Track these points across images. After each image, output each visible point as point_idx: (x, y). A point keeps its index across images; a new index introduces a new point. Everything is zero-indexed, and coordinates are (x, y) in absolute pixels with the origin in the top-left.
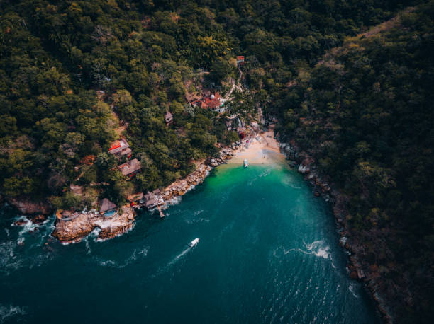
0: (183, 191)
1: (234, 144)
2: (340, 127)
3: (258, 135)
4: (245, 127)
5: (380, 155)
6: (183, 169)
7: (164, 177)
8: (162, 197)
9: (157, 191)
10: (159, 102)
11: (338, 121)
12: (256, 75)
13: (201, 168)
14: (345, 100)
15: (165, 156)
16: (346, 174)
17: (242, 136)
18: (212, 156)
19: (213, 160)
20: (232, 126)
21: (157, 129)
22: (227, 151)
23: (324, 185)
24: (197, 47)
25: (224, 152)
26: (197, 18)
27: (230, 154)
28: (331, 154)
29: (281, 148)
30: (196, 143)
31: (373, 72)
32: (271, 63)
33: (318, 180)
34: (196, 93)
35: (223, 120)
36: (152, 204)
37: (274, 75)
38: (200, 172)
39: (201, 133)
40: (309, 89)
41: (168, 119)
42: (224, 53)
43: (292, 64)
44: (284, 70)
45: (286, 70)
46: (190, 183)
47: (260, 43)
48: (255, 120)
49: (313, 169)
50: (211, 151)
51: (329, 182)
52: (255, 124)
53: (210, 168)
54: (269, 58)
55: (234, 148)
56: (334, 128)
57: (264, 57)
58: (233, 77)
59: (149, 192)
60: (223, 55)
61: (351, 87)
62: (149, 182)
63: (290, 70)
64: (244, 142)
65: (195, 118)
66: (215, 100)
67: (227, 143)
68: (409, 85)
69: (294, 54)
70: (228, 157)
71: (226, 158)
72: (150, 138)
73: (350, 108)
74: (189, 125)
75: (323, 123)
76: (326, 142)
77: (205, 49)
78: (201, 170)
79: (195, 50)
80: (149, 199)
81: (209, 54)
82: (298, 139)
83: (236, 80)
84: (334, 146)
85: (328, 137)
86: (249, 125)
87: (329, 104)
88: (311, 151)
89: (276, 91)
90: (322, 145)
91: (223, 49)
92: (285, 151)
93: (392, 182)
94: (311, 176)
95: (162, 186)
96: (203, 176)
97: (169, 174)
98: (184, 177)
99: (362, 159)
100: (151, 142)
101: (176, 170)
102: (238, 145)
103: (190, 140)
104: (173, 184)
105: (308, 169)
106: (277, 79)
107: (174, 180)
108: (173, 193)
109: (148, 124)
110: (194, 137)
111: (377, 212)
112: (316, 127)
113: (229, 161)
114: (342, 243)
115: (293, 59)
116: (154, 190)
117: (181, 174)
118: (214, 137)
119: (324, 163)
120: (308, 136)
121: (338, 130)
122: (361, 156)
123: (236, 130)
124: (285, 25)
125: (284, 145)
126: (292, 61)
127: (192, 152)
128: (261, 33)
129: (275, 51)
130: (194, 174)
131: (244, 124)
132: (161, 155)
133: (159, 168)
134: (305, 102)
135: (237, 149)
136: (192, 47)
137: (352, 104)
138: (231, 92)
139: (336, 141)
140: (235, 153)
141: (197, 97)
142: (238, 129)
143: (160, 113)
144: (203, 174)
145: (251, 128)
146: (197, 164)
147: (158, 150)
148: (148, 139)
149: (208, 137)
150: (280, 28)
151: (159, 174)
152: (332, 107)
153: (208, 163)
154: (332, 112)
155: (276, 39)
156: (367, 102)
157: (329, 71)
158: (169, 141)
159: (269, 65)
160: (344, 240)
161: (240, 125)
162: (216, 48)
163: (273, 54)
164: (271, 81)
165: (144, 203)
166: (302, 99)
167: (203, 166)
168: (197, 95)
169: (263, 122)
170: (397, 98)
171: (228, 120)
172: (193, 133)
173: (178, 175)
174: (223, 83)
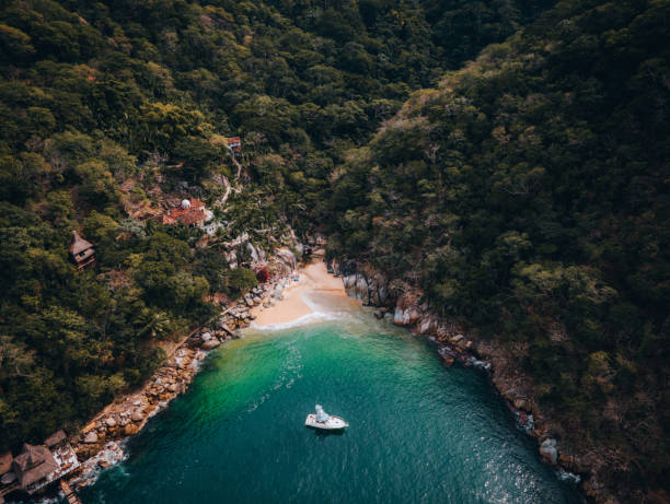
0: (136, 422)
1: (248, 295)
2: (456, 218)
3: (295, 273)
4: (267, 258)
5: (554, 249)
6: (132, 365)
7: (78, 395)
8: (73, 452)
9: (59, 436)
10: (51, 216)
11: (449, 206)
12: (270, 166)
13: (181, 358)
14: (449, 170)
15: (72, 335)
16: (499, 303)
17: (263, 277)
18: (202, 325)
19: (207, 336)
20: (239, 260)
21: (48, 277)
22: (236, 310)
23: (456, 338)
24: (140, 122)
25: (229, 314)
26: (136, 76)
27: (244, 315)
28: (454, 270)
29: (347, 287)
30: (158, 295)
31: (482, 116)
32: (291, 147)
33: (441, 331)
34: (149, 202)
35: (217, 247)
36: (44, 479)
37: (301, 167)
38: (178, 368)
39: (168, 272)
40: (376, 169)
41: (81, 253)
42: (199, 128)
43: (328, 147)
44: (318, 157)
45: (322, 156)
46: (155, 398)
47: (265, 115)
48: (283, 245)
49: (423, 312)
50: (197, 314)
51: (466, 330)
52: (284, 251)
53: (202, 354)
54: (286, 138)
55: (250, 302)
56: (445, 221)
57: (277, 138)
58: (223, 174)
59: (28, 446)
60: (197, 133)
61: (452, 147)
62: (25, 415)
63: (328, 155)
64: (269, 288)
65: (148, 243)
66: (192, 210)
67: (234, 294)
68: (558, 118)
69: (328, 132)
70: (239, 322)
71: (238, 327)
72: (28, 299)
73: (463, 181)
74: (136, 258)
75: (421, 217)
76: (438, 250)
77: (159, 124)
78: (180, 361)
79: (138, 126)
80: (31, 466)
81: (168, 132)
82: (379, 259)
83: (230, 180)
84: (455, 254)
85: (438, 241)
86: (273, 254)
87: (421, 182)
88: (413, 275)
89: (310, 191)
90: (431, 257)
91: (196, 123)
92: (357, 291)
93: (607, 289)
94: (425, 326)
95: (72, 419)
96: (186, 375)
97: (93, 384)
98: (135, 385)
99: (522, 262)
100: (30, 310)
101: (112, 369)
102: (258, 295)
103: (139, 291)
104: (107, 410)
105: (414, 314)
106: (309, 171)
107: (107, 398)
108: (109, 433)
109: (21, 263)
110: (150, 282)
111: (605, 360)
112: (409, 228)
113: (243, 332)
114: (548, 457)
115: (328, 139)
116: (50, 435)
117: (128, 377)
118: (202, 281)
119: (447, 290)
120: (397, 249)
121: (453, 222)
122: (517, 259)
123: (248, 266)
124: (303, 90)
125: (352, 279)
126: (327, 143)
127: (149, 318)
128: (264, 99)
129: (294, 126)
130: (164, 375)
131: (263, 254)
132: (63, 336)
133: (59, 372)
134: (374, 191)
135: (256, 304)
136: (131, 124)
137: (464, 172)
138: (225, 198)
139: (456, 245)
140: (254, 312)
141: (151, 211)
142: (253, 265)
143: (55, 239)
144: (185, 369)
145: (277, 261)
146: (169, 349)
147: (50, 323)
148: (21, 304)
149: (186, 280)
150: (295, 94)
151: (59, 389)
152: (429, 187)
153: (196, 345)
154: (433, 195)
155: (292, 110)
156: (492, 162)
157: (402, 134)
158: (85, 300)
159: (289, 151)
160: (549, 447)
161: (254, 255)
162: (182, 122)
163: (292, 131)
164: (298, 176)
165: (17, 481)
166: (366, 188)
167: (184, 352)
168: (152, 206)
169: (300, 248)
170: (547, 142)
171: (228, 250)
172: (148, 274)
173: (118, 381)
174: (205, 184)
